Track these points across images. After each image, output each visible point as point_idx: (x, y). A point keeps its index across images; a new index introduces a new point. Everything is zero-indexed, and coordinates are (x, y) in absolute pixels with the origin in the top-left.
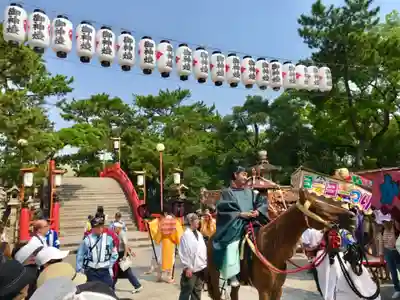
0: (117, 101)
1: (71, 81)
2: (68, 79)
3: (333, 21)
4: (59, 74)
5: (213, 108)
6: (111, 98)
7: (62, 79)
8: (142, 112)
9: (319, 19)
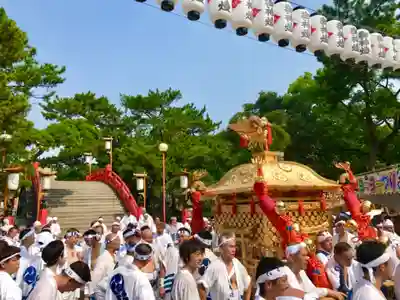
0: (103, 100)
1: (63, 70)
2: (59, 69)
3: (357, 13)
4: (49, 63)
5: (204, 110)
6: (97, 97)
7: (52, 68)
8: (129, 113)
9: (341, 10)
